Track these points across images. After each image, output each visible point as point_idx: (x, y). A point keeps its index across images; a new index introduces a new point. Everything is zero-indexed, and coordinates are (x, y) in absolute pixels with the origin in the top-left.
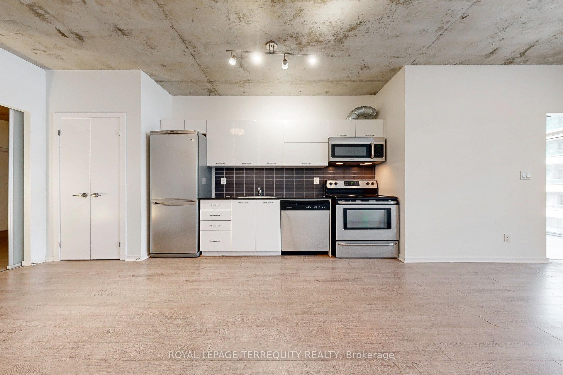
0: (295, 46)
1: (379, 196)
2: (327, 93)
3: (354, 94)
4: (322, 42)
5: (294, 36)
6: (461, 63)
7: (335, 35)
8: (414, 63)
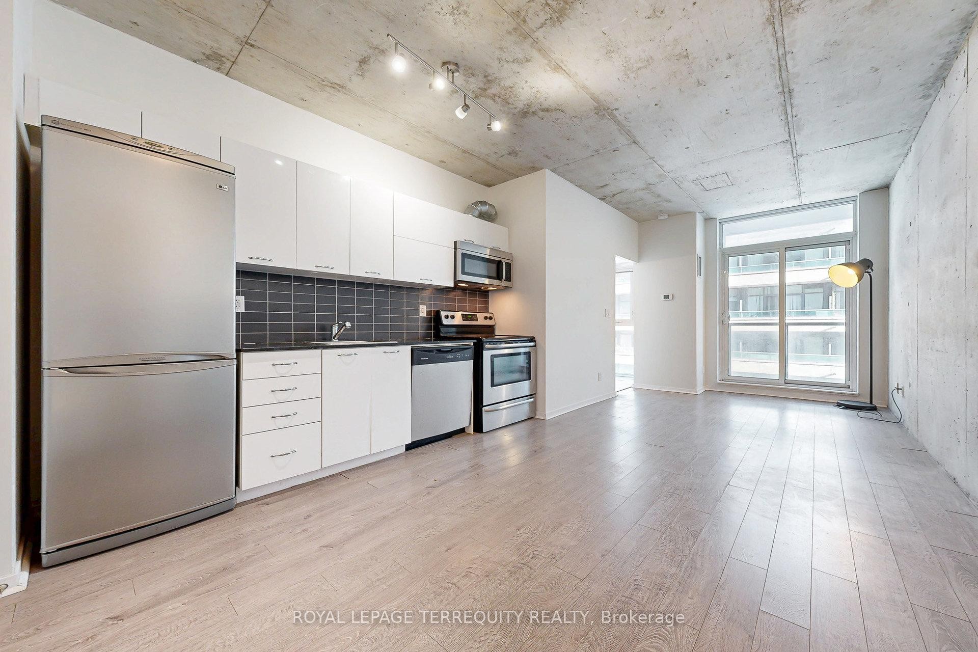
0: (476, 89)
1: (496, 337)
2: (442, 164)
3: (471, 178)
4: (509, 103)
5: (489, 78)
6: (580, 187)
7: (528, 105)
8: (553, 171)
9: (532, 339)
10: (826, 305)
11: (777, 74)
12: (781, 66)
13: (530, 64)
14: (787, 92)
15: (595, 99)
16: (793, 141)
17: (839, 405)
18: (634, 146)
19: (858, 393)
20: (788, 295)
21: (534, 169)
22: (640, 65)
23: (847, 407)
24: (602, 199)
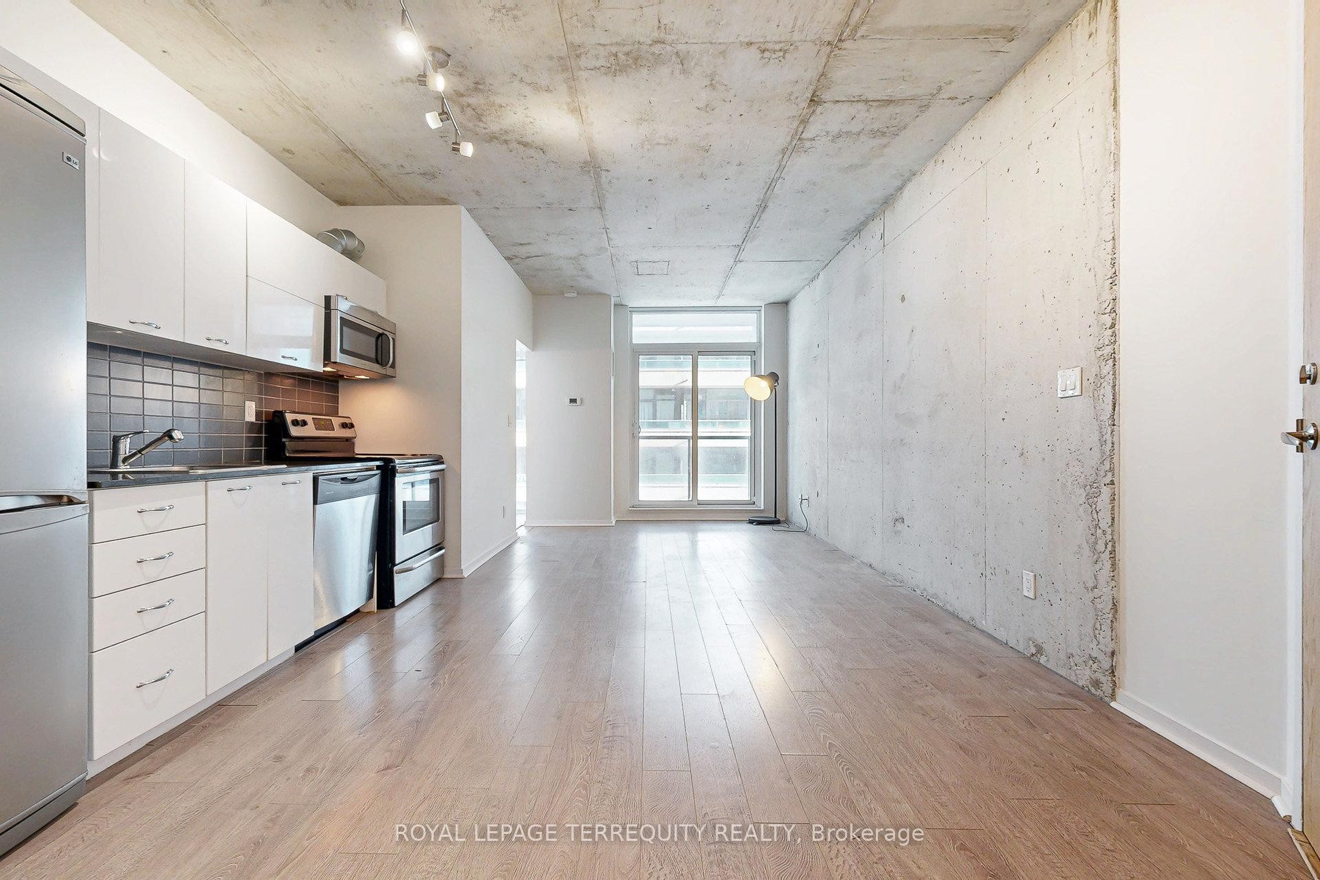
3: (319, 185)
5: (480, 86)
6: (492, 237)
9: (438, 460)
10: (678, 415)
11: (765, 191)
12: (770, 186)
13: (549, 95)
14: (763, 207)
15: (592, 153)
16: (743, 247)
17: (751, 522)
18: (599, 211)
19: (762, 508)
20: (641, 401)
21: (444, 201)
22: (662, 141)
23: (760, 523)
24: (508, 259)
